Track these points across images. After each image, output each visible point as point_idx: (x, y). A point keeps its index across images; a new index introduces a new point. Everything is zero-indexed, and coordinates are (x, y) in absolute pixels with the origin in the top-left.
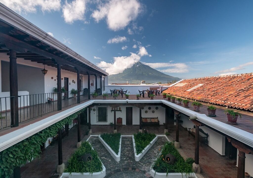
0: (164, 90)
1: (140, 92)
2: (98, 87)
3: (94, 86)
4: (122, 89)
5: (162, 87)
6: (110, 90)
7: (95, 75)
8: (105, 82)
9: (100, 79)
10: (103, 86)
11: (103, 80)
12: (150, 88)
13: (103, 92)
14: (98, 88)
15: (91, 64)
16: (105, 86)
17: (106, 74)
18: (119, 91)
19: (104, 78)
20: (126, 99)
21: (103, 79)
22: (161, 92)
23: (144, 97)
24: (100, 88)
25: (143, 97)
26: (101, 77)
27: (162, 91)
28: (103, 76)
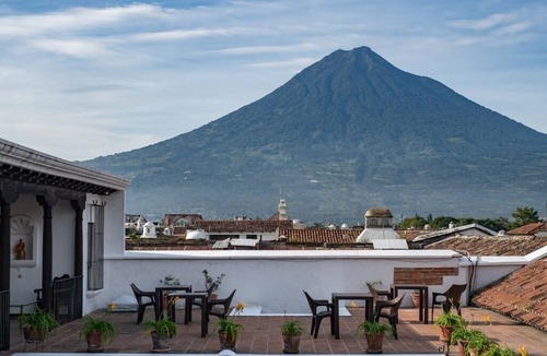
0: (489, 287)
1: (313, 304)
2: (61, 267)
3: (31, 258)
4: (214, 276)
5: (473, 268)
6: (133, 286)
7: (41, 200)
8: (101, 234)
9: (70, 217)
10: (90, 262)
11: (90, 224)
12: (397, 271)
13: (91, 303)
14: (57, 272)
15: (23, 153)
16: (105, 256)
17: (111, 186)
18: (190, 301)
19: (100, 209)
20: (218, 352)
21: (88, 216)
22: (471, 297)
23: (337, 338)
24: (70, 273)
25: (333, 333)
26: (78, 208)
27: (478, 293)
28: (91, 198)
